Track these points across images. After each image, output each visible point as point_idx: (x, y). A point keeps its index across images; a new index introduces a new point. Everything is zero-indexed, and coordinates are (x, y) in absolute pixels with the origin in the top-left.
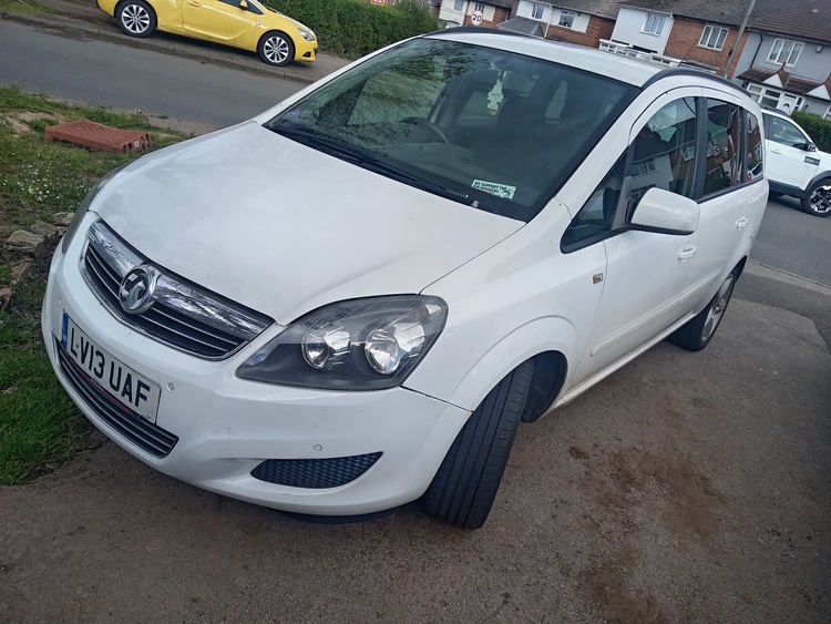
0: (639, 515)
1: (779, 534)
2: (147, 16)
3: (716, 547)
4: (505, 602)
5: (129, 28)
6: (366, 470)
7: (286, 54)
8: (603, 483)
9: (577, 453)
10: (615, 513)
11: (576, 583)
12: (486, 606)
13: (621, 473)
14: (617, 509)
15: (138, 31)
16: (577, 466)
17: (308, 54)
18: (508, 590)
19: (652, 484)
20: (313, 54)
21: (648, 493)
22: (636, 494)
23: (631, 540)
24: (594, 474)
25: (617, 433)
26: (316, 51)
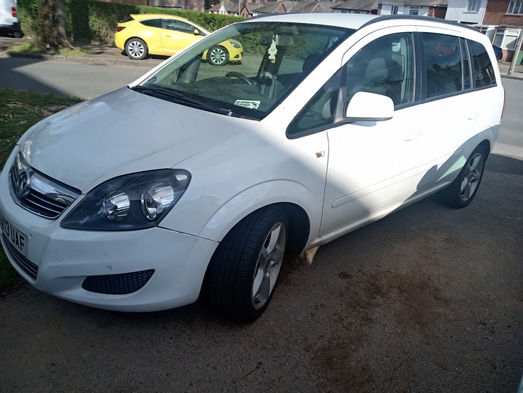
0: (376, 313)
1: (484, 324)
2: (142, 47)
3: (430, 333)
4: (257, 368)
5: (133, 55)
6: (147, 281)
7: (224, 58)
8: (356, 293)
9: (344, 275)
10: (359, 312)
11: (313, 356)
12: (243, 370)
13: (372, 287)
14: (361, 310)
15: (138, 56)
16: (342, 283)
17: (237, 56)
18: (262, 360)
19: (394, 294)
20: (240, 56)
21: (389, 299)
22: (379, 300)
23: (365, 329)
24: (352, 288)
25: (379, 262)
26: (242, 53)
